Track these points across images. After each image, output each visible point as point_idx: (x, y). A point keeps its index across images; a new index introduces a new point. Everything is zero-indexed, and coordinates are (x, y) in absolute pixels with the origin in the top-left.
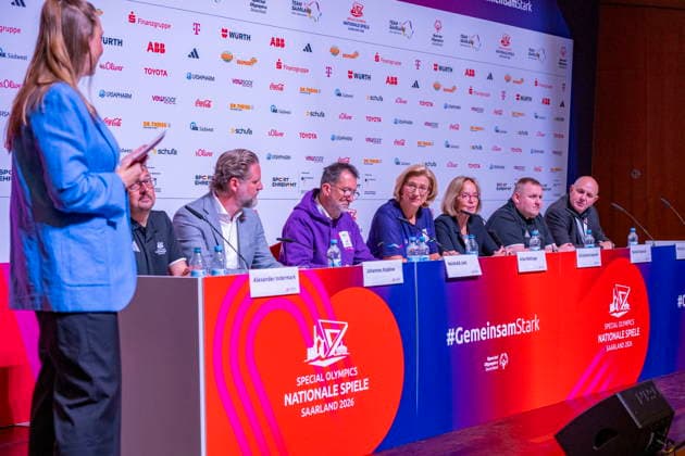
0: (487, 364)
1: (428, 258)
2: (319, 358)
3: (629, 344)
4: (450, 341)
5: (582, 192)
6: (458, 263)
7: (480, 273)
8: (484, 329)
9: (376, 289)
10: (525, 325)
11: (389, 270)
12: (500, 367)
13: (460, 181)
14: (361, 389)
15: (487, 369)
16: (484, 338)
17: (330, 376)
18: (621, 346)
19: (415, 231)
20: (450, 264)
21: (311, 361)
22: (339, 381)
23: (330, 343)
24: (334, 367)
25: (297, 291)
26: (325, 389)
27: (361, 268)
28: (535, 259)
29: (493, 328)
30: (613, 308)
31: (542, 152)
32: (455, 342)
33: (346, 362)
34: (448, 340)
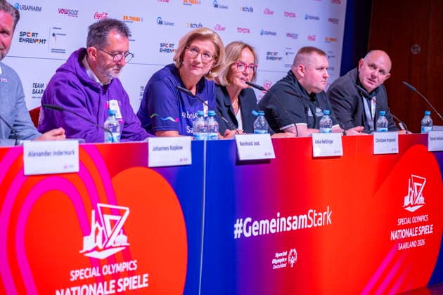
0: (274, 261)
1: (216, 136)
2: (96, 249)
3: (422, 243)
4: (237, 233)
5: (374, 66)
6: (250, 144)
7: (273, 156)
8: (274, 220)
9: (162, 170)
10: (318, 217)
11: (176, 148)
12: (289, 265)
13: (238, 48)
14: (140, 286)
15: (275, 267)
16: (273, 231)
17: (107, 270)
18: (413, 244)
19: (195, 103)
20: (242, 144)
21: (88, 252)
22: (117, 276)
23: (109, 232)
24: (112, 260)
25: (76, 169)
26: (100, 284)
27: (146, 144)
28: (331, 142)
29: (283, 219)
30: (407, 201)
31: (317, 18)
32: (242, 234)
33: (126, 255)
34: (236, 232)
